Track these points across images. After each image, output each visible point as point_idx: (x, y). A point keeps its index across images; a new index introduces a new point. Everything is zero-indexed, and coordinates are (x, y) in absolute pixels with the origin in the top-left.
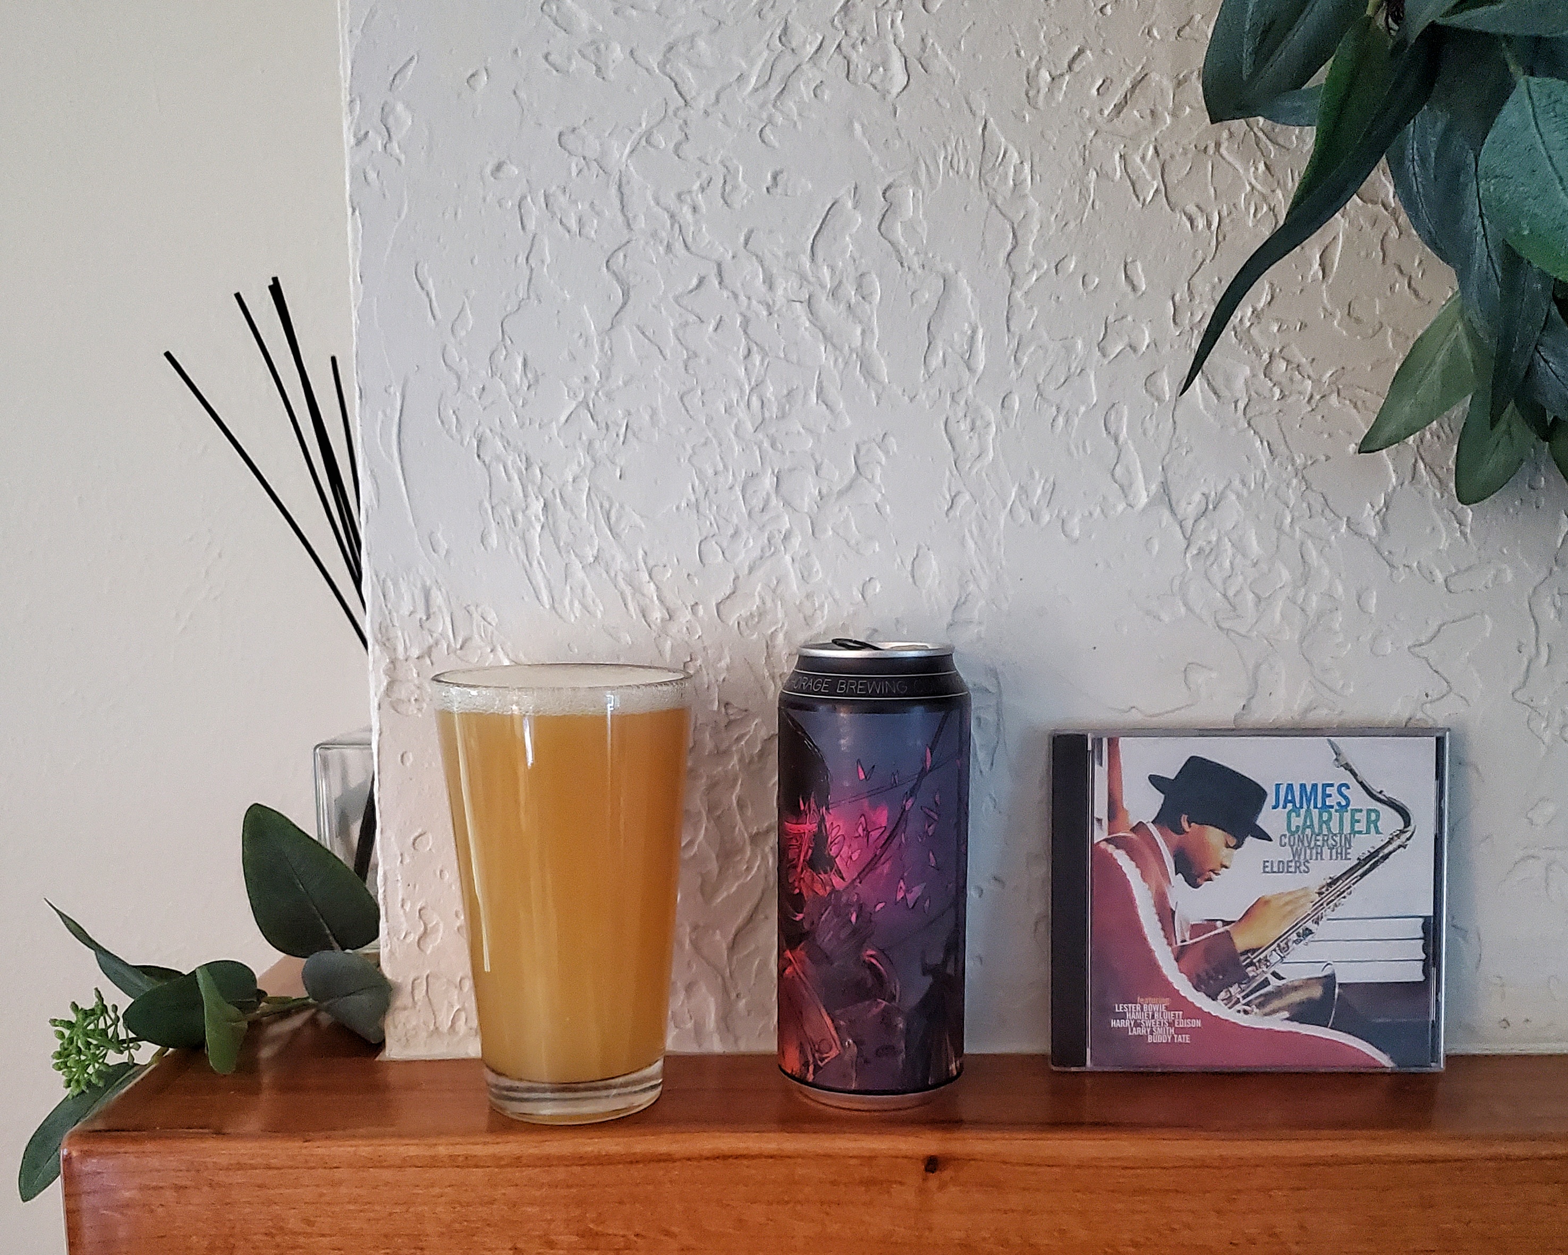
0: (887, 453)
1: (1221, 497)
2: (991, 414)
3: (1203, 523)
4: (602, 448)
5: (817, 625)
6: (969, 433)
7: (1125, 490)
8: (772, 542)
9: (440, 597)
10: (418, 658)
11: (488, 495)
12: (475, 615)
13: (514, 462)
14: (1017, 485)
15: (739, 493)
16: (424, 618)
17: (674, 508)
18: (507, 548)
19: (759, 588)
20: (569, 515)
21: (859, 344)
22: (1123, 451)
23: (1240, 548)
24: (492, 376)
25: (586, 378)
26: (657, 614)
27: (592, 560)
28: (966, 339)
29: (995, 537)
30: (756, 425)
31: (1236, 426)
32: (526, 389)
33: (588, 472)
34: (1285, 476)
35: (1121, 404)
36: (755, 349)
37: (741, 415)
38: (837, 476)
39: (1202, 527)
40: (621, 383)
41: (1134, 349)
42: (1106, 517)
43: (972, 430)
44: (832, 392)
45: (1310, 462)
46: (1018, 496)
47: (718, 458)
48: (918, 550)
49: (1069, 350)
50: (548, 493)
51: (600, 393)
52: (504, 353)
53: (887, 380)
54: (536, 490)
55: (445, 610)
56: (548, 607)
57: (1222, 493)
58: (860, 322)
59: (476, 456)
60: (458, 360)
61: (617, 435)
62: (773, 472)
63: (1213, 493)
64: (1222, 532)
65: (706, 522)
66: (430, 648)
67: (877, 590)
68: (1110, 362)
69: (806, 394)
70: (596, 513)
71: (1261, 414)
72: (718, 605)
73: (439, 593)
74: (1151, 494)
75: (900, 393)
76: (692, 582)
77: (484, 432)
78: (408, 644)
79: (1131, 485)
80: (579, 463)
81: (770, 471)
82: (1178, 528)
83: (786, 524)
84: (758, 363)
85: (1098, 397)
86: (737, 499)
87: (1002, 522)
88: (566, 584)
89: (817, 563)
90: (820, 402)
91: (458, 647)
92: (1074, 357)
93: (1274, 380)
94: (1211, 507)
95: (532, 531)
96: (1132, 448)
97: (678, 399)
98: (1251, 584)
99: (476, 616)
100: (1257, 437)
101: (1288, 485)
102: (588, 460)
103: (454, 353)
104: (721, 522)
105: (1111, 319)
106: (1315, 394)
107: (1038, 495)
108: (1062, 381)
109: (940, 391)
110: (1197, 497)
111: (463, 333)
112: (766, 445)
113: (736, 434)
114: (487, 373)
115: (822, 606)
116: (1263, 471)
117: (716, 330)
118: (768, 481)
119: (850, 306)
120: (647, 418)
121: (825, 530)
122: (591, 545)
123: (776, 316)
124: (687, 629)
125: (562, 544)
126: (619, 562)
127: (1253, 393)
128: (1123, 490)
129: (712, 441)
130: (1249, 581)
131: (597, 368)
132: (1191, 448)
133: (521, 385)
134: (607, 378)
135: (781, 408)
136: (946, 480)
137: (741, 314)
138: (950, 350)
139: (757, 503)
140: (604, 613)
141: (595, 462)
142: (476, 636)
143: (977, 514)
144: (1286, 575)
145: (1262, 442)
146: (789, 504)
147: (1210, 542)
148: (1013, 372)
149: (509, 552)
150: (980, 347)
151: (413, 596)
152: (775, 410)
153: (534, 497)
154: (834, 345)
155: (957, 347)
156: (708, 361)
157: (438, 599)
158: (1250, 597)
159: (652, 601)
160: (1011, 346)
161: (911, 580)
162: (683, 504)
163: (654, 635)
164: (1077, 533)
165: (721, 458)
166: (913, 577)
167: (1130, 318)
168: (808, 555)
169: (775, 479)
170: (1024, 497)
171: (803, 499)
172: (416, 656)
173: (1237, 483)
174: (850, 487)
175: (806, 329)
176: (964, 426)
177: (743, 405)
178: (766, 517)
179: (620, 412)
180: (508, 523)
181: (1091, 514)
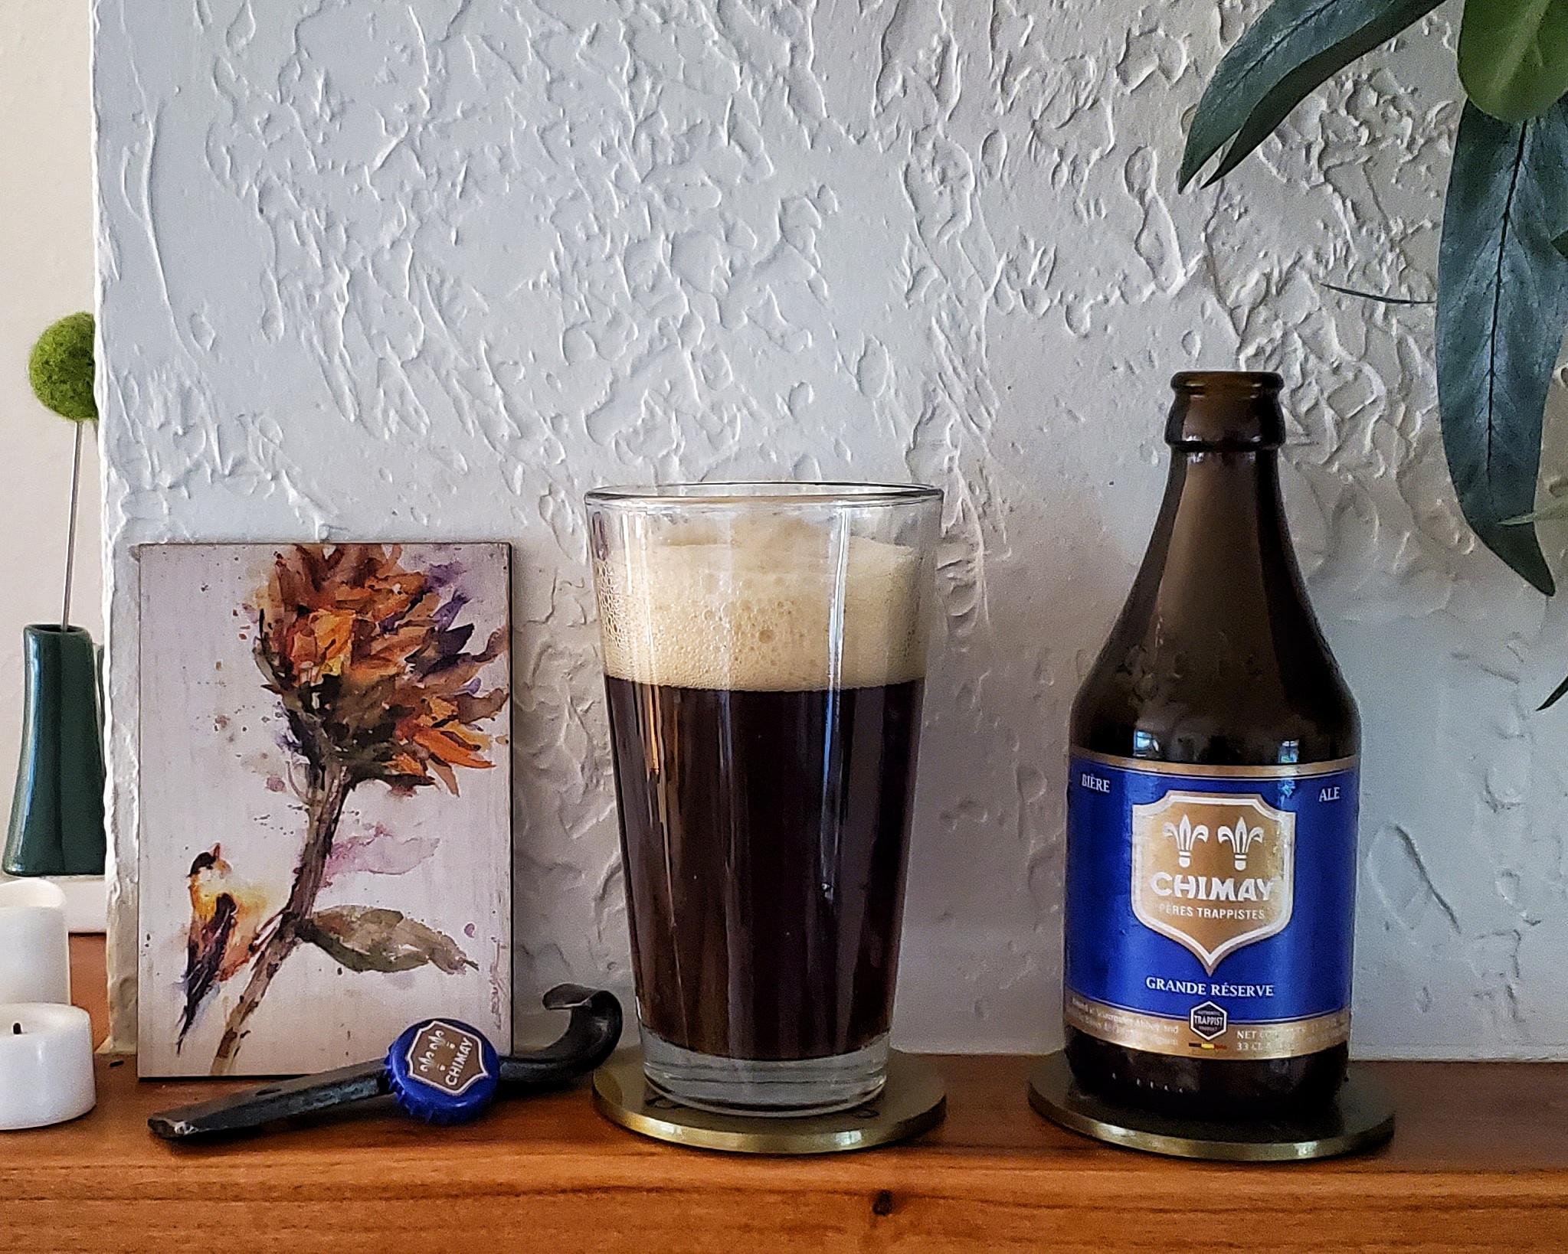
0: (824, 212)
1: (1286, 280)
2: (969, 162)
3: (1263, 313)
4: (434, 203)
5: (725, 447)
6: (938, 186)
7: (1155, 266)
8: (665, 331)
9: (203, 404)
10: (170, 487)
11: (272, 264)
12: (251, 428)
13: (309, 219)
14: (1005, 256)
15: (619, 265)
16: (180, 432)
17: (530, 286)
18: (298, 335)
19: (646, 393)
20: (385, 292)
21: (788, 63)
22: (1151, 212)
23: (1315, 346)
24: (282, 101)
25: (411, 106)
26: (505, 429)
27: (414, 354)
28: (934, 58)
29: (974, 328)
30: (645, 174)
31: (1308, 180)
32: (328, 120)
33: (412, 236)
34: (1376, 247)
35: (1149, 148)
36: (644, 70)
37: (624, 159)
38: (756, 244)
39: (1261, 319)
40: (459, 113)
41: (1167, 73)
42: (1127, 303)
43: (942, 182)
44: (751, 129)
45: (1410, 231)
46: (1006, 273)
47: (591, 216)
48: (866, 346)
49: (1076, 75)
50: (356, 263)
51: (431, 127)
52: (299, 72)
53: (825, 114)
54: (339, 257)
55: (208, 419)
56: (352, 418)
57: (1289, 272)
58: (790, 34)
59: (257, 210)
60: (234, 77)
61: (454, 185)
62: (667, 237)
63: (1276, 274)
64: (1290, 324)
65: (573, 305)
66: (189, 472)
67: (810, 401)
68: (1132, 92)
69: (714, 131)
70: (422, 292)
71: (1341, 164)
72: (588, 417)
73: (202, 399)
74: (1190, 274)
75: (843, 132)
76: (554, 387)
77: (269, 179)
78: (157, 469)
79: (1161, 260)
80: (400, 222)
81: (663, 237)
82: (1228, 319)
83: (683, 309)
84: (648, 88)
85: (1117, 137)
86: (616, 271)
87: (983, 310)
88: (378, 386)
89: (726, 360)
90: (732, 142)
91: (227, 472)
92: (1083, 83)
93: (1362, 115)
94: (1274, 291)
95: (333, 313)
96: (1165, 210)
97: (538, 138)
98: (1329, 397)
99: (253, 430)
100: (1337, 194)
101: (1381, 261)
102: (413, 218)
103: (229, 68)
104: (594, 304)
105: (1136, 32)
106: (1417, 137)
107: (1032, 273)
108: (1067, 118)
109: (898, 129)
110: (1255, 276)
111: (244, 42)
112: (658, 198)
113: (616, 186)
114: (275, 98)
115: (732, 421)
116: (1346, 242)
117: (590, 43)
118: (660, 249)
119: (775, 12)
120: (495, 162)
121: (739, 318)
122: (415, 336)
123: (673, 24)
124: (545, 450)
125: (374, 331)
126: (452, 357)
127: (1332, 136)
128: (1152, 269)
129: (582, 193)
130: (1326, 395)
131: (425, 92)
132: (1246, 211)
133: (321, 116)
134: (440, 108)
135: (679, 149)
136: (906, 249)
137: (625, 21)
138: (913, 73)
139: (644, 279)
140: (431, 428)
141: (421, 221)
142: (253, 460)
143: (949, 298)
144: (1378, 388)
145: (1344, 203)
146: (690, 282)
147: (1271, 340)
148: (1000, 102)
149: (300, 343)
150: (954, 69)
151: (166, 402)
152: (671, 154)
153: (336, 268)
154: (751, 65)
155: (921, 71)
156: (580, 86)
157: (201, 406)
158: (1329, 415)
159: (497, 412)
160: (997, 69)
161: (856, 386)
162: (543, 279)
163: (500, 458)
164: (1087, 325)
165: (595, 215)
166: (859, 382)
167: (1161, 32)
168: (715, 350)
169: (670, 246)
170: (1014, 275)
171: (707, 273)
172: (167, 485)
173: (1309, 258)
174: (774, 257)
175: (714, 43)
176: (932, 177)
177: (627, 145)
178: (656, 299)
179: (457, 153)
180: (299, 303)
181: (1106, 301)
